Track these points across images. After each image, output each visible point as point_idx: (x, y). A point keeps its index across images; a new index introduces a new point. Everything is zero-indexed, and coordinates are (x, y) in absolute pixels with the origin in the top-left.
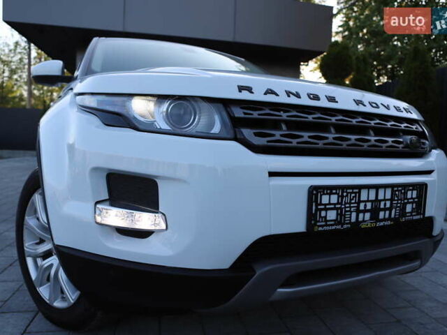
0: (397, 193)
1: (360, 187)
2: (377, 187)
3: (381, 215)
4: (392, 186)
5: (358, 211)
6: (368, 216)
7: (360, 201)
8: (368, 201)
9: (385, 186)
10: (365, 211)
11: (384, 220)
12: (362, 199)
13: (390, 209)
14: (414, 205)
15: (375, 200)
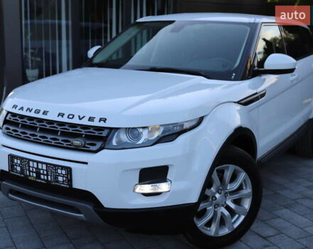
0: (50, 168)
1: (30, 160)
2: (38, 162)
3: (42, 177)
4: (46, 164)
5: (30, 171)
6: (35, 175)
7: (29, 167)
8: (33, 167)
9: (42, 163)
10: (33, 172)
11: (44, 180)
12: (30, 165)
13: (47, 175)
14: (65, 179)
15: (37, 168)
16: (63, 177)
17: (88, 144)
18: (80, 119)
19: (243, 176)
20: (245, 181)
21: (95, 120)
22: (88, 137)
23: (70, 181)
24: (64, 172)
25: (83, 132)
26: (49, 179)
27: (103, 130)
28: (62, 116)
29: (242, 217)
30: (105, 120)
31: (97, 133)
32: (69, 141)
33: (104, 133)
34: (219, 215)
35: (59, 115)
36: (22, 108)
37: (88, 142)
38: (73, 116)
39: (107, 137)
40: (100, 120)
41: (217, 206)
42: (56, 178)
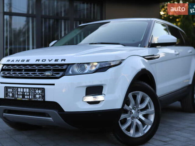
0: (31, 90)
1: (18, 88)
2: (23, 88)
3: (26, 97)
4: (29, 88)
5: (18, 95)
6: (21, 96)
7: (18, 92)
8: (20, 92)
9: (26, 88)
12: (19, 91)
13: (29, 95)
14: (40, 96)
15: (23, 92)
16: (39, 95)
17: (54, 74)
18: (50, 61)
19: (148, 99)
20: (149, 103)
21: (58, 60)
22: (54, 70)
23: (44, 96)
24: (40, 91)
25: (52, 68)
26: (31, 97)
27: (64, 66)
28: (39, 61)
29: (150, 126)
30: (64, 60)
31: (60, 68)
32: (43, 74)
33: (64, 67)
34: (135, 124)
35: (37, 60)
36: (13, 61)
37: (54, 73)
38: (45, 60)
39: (66, 69)
40: (62, 60)
41: (133, 118)
42: (35, 96)
